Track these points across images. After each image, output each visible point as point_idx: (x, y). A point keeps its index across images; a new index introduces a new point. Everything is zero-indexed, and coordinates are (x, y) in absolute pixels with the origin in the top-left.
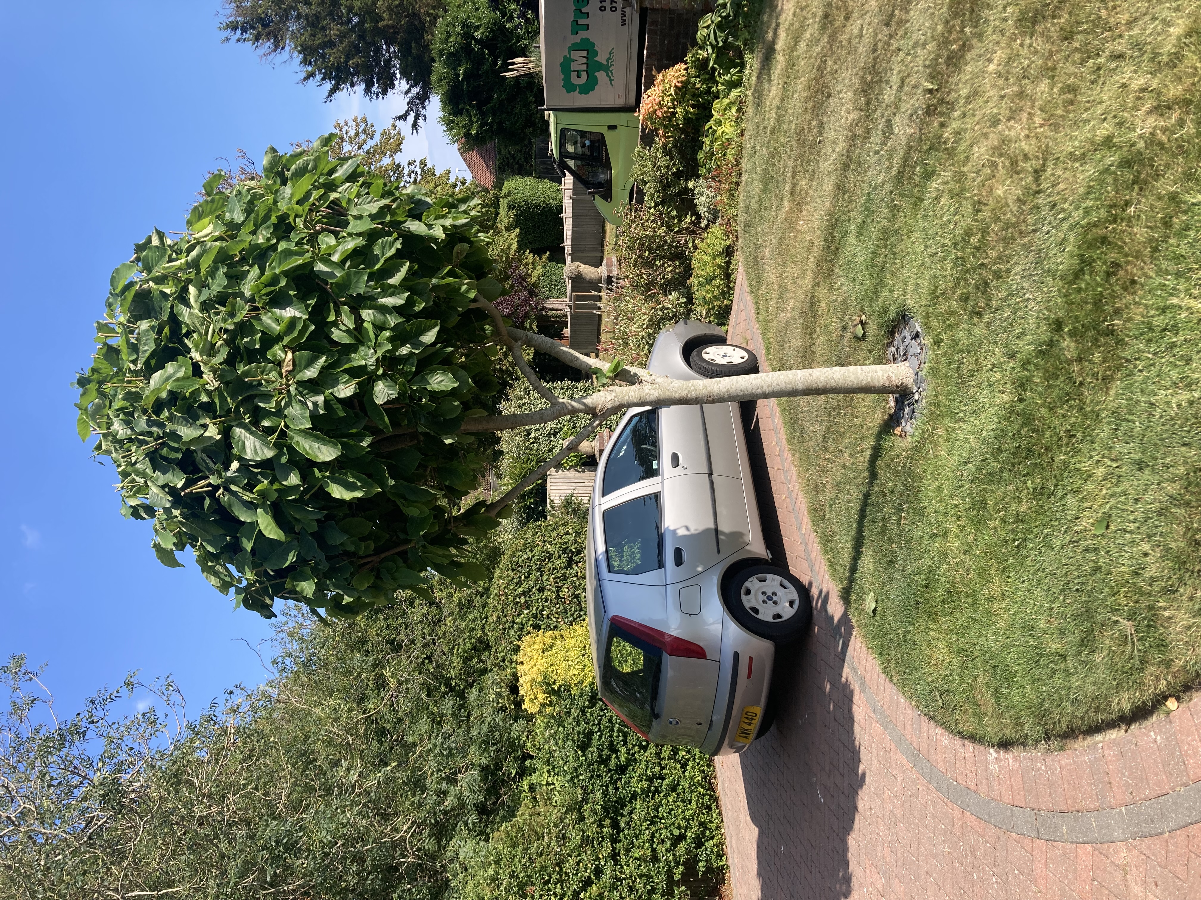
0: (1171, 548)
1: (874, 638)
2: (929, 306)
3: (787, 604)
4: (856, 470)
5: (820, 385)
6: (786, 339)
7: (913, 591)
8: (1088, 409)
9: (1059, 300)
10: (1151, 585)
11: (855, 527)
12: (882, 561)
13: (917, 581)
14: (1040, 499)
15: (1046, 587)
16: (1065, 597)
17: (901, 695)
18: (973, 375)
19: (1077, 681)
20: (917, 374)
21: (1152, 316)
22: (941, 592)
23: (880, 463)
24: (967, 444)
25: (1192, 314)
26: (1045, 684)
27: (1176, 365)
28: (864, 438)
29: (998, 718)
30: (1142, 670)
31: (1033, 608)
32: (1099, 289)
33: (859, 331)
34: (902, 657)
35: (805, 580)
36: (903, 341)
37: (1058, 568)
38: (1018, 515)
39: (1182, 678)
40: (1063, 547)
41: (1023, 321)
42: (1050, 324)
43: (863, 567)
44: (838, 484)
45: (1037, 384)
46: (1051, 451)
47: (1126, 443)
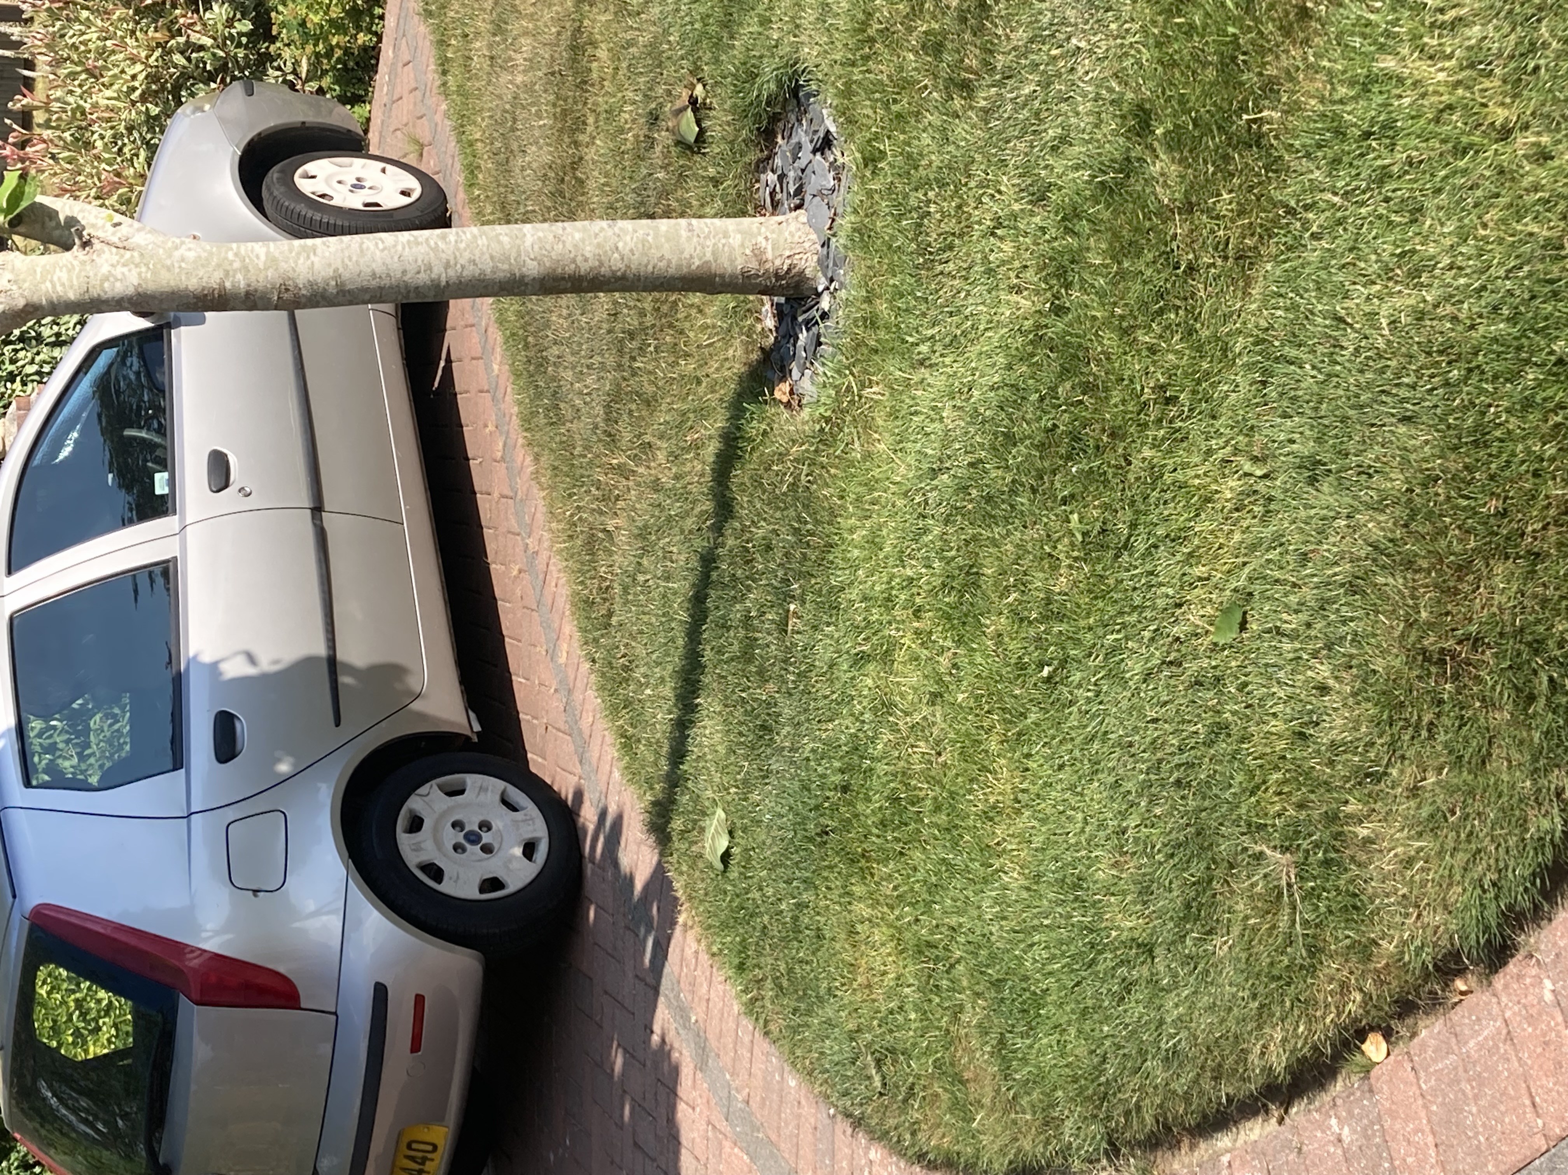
0: (1374, 672)
1: (724, 926)
2: (853, 64)
3: (518, 851)
4: (684, 495)
5: (584, 268)
6: (515, 146)
7: (813, 802)
8: (1205, 333)
9: (1146, 55)
10: (1331, 763)
11: (680, 642)
12: (744, 729)
13: (823, 776)
14: (1099, 560)
15: (1111, 779)
16: (1153, 801)
17: (787, 1068)
18: (951, 247)
19: (1177, 1006)
20: (826, 244)
21: (1341, 102)
22: (878, 801)
23: (739, 475)
24: (937, 425)
25: (1423, 96)
26: (1107, 1019)
27: (1390, 223)
28: (703, 412)
29: (1006, 1112)
30: (1312, 970)
31: (1083, 831)
32: (1231, 30)
33: (689, 127)
34: (790, 971)
35: (565, 787)
36: (796, 158)
37: (1136, 729)
38: (1048, 601)
39: (1395, 983)
40: (1147, 676)
41: (1064, 107)
42: (1123, 117)
43: (700, 745)
44: (643, 534)
45: (1096, 271)
46: (1123, 438)
47: (1285, 416)
